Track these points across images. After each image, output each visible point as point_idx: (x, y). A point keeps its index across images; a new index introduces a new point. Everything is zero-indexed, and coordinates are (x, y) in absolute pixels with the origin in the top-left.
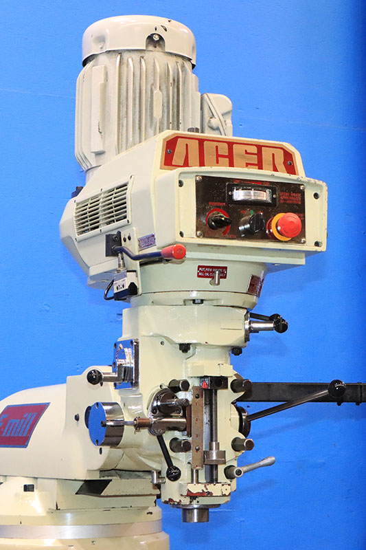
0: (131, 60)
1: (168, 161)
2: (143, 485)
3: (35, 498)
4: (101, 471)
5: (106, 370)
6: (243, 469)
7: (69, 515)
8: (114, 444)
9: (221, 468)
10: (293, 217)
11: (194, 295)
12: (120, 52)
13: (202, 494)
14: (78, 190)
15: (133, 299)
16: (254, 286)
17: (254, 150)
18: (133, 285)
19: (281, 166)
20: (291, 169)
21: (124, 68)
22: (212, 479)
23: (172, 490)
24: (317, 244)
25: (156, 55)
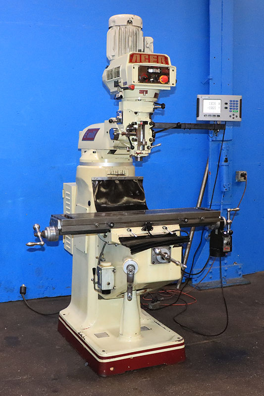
0: (123, 28)
1: (131, 61)
2: (125, 151)
3: (96, 155)
4: (114, 147)
5: (114, 119)
6: (152, 147)
7: (106, 160)
8: (117, 140)
9: (146, 147)
10: (166, 77)
11: (139, 98)
12: (119, 26)
13: (140, 153)
14: (108, 67)
15: (122, 99)
16: (156, 95)
17: (156, 57)
18: (121, 96)
19: (163, 62)
20: (167, 63)
21: (121, 30)
22: (144, 149)
23: (133, 152)
24: (173, 84)
25: (130, 26)
